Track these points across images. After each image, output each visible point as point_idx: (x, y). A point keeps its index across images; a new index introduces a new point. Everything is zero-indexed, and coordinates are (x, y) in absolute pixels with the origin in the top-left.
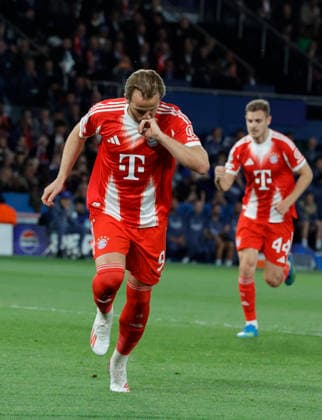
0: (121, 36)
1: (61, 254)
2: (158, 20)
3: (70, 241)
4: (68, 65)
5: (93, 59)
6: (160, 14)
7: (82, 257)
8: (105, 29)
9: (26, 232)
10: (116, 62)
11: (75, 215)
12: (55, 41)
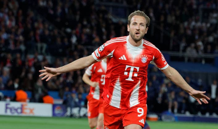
0: (95, 28)
1: (72, 116)
2: (110, 22)
3: (75, 111)
4: (74, 40)
5: (84, 37)
6: (111, 19)
7: (80, 117)
8: (89, 26)
9: (58, 107)
10: (93, 39)
11: (77, 100)
12: (69, 30)
